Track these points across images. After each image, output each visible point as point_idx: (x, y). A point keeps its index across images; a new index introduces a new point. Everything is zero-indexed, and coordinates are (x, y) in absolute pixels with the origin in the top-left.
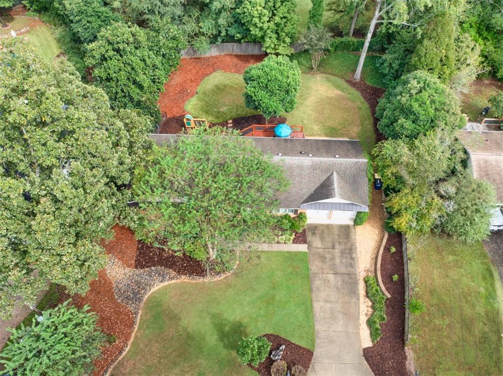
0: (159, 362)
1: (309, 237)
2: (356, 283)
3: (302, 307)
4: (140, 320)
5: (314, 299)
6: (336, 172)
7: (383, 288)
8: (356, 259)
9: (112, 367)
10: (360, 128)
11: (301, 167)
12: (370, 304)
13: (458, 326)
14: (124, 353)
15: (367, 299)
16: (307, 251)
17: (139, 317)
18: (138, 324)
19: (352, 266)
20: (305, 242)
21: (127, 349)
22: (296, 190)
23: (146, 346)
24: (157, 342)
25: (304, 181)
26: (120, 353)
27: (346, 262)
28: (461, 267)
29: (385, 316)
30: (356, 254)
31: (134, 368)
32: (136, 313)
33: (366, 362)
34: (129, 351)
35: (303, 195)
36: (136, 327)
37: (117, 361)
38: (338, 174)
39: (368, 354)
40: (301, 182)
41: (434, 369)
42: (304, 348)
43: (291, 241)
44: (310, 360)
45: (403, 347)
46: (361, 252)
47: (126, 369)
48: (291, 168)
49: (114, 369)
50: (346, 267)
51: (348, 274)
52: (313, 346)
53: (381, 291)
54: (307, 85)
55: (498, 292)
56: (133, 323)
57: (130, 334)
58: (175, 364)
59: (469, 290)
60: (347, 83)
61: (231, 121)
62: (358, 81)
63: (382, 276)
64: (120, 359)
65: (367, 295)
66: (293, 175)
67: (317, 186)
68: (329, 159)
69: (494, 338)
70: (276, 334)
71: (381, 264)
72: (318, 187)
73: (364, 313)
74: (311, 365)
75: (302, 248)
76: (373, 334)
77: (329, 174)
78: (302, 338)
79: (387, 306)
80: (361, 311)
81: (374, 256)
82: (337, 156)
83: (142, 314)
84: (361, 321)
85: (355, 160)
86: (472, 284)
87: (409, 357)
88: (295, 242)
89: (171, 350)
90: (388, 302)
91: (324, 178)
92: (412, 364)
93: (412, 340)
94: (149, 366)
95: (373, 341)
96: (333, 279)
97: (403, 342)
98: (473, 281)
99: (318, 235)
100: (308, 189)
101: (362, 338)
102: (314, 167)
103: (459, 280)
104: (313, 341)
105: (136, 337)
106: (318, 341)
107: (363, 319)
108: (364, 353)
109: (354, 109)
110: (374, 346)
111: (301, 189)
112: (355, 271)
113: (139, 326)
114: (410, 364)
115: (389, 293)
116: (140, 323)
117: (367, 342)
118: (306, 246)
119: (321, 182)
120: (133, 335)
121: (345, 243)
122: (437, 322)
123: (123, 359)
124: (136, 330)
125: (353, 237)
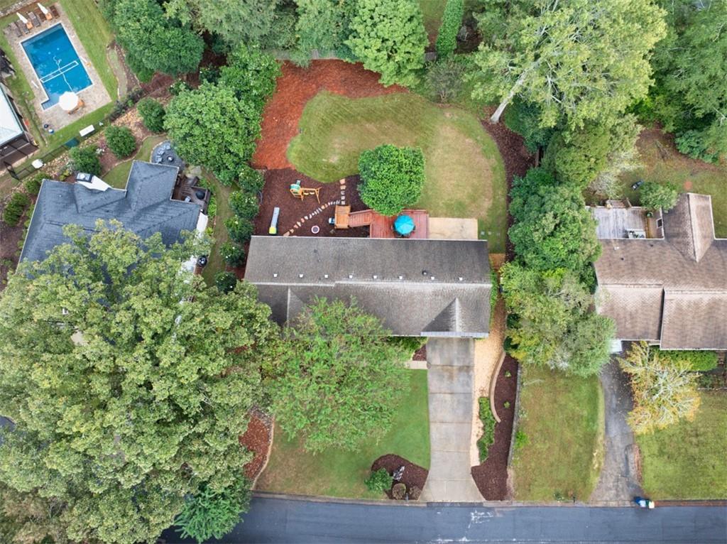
0: (297, 476)
1: (429, 353)
2: (471, 403)
3: (420, 429)
4: (274, 433)
5: (431, 420)
6: (459, 298)
7: (495, 413)
8: (473, 377)
9: (256, 479)
10: (491, 201)
11: (422, 294)
12: (482, 425)
13: (557, 448)
14: (265, 466)
15: (479, 420)
16: (426, 368)
17: (272, 431)
18: (272, 438)
19: (468, 384)
20: (424, 358)
21: (267, 462)
22: (416, 317)
23: (283, 460)
24: (292, 457)
25: (425, 308)
26: (261, 466)
27: (463, 381)
28: (570, 392)
29: (493, 439)
30: (473, 371)
31: (276, 481)
32: (269, 427)
33: (472, 480)
34: (268, 464)
35: (424, 322)
36: (271, 441)
37: (260, 474)
38: (460, 300)
39: (475, 472)
40: (422, 309)
41: (529, 485)
42: (421, 468)
43: (411, 359)
44: (425, 478)
45: (506, 467)
46: (478, 370)
47: (268, 481)
48: (411, 294)
49: (258, 480)
50: (463, 385)
51: (464, 393)
52: (429, 465)
53: (492, 415)
54: (434, 127)
55: (599, 414)
56: (268, 437)
57: (267, 448)
58: (311, 478)
59: (573, 415)
60: (481, 125)
61: (343, 181)
62: (495, 123)
63: (495, 400)
64: (262, 471)
65: (480, 416)
66: (414, 303)
67: (438, 313)
68: (452, 284)
69: (586, 457)
70: (396, 454)
71: (496, 388)
72: (440, 315)
73: (475, 434)
74: (426, 483)
75: (421, 365)
76: (481, 456)
77: (452, 300)
78: (419, 458)
79: (497, 430)
80: (473, 431)
81: (491, 374)
82: (461, 279)
83: (275, 427)
84: (472, 442)
85: (479, 285)
86: (577, 408)
87: (509, 476)
88: (415, 358)
89: (306, 466)
90: (498, 426)
91: (446, 304)
92: (512, 482)
93: (515, 461)
94: (287, 479)
95: (481, 460)
96: (450, 399)
97: (506, 463)
98: (579, 406)
99: (438, 351)
100: (429, 316)
101: (472, 458)
102: (435, 294)
103: (566, 405)
104: (429, 460)
105: (273, 451)
106: (433, 461)
107: (474, 440)
108: (472, 470)
109: (488, 170)
110: (482, 465)
111: (422, 317)
112: (471, 390)
113: (274, 440)
114: (509, 481)
115: (500, 417)
116: (274, 436)
117: (475, 461)
118: (426, 362)
119: (442, 309)
120: (270, 448)
121: (464, 358)
122: (538, 446)
123: (264, 471)
124: (271, 443)
125: (472, 352)
